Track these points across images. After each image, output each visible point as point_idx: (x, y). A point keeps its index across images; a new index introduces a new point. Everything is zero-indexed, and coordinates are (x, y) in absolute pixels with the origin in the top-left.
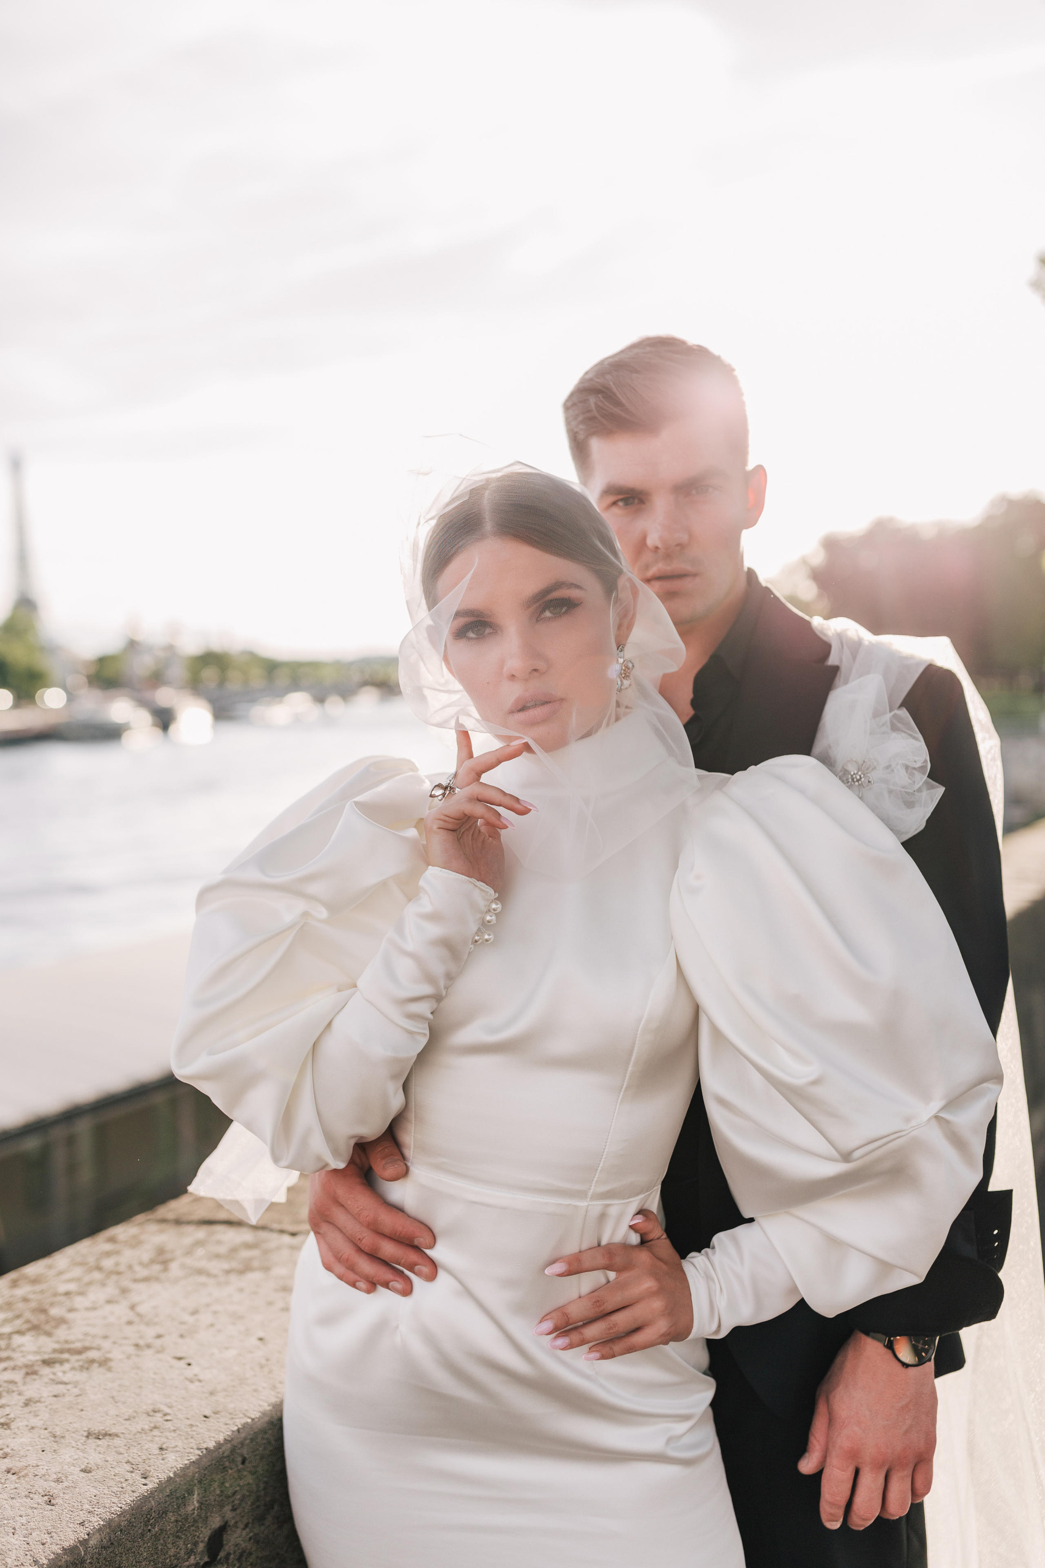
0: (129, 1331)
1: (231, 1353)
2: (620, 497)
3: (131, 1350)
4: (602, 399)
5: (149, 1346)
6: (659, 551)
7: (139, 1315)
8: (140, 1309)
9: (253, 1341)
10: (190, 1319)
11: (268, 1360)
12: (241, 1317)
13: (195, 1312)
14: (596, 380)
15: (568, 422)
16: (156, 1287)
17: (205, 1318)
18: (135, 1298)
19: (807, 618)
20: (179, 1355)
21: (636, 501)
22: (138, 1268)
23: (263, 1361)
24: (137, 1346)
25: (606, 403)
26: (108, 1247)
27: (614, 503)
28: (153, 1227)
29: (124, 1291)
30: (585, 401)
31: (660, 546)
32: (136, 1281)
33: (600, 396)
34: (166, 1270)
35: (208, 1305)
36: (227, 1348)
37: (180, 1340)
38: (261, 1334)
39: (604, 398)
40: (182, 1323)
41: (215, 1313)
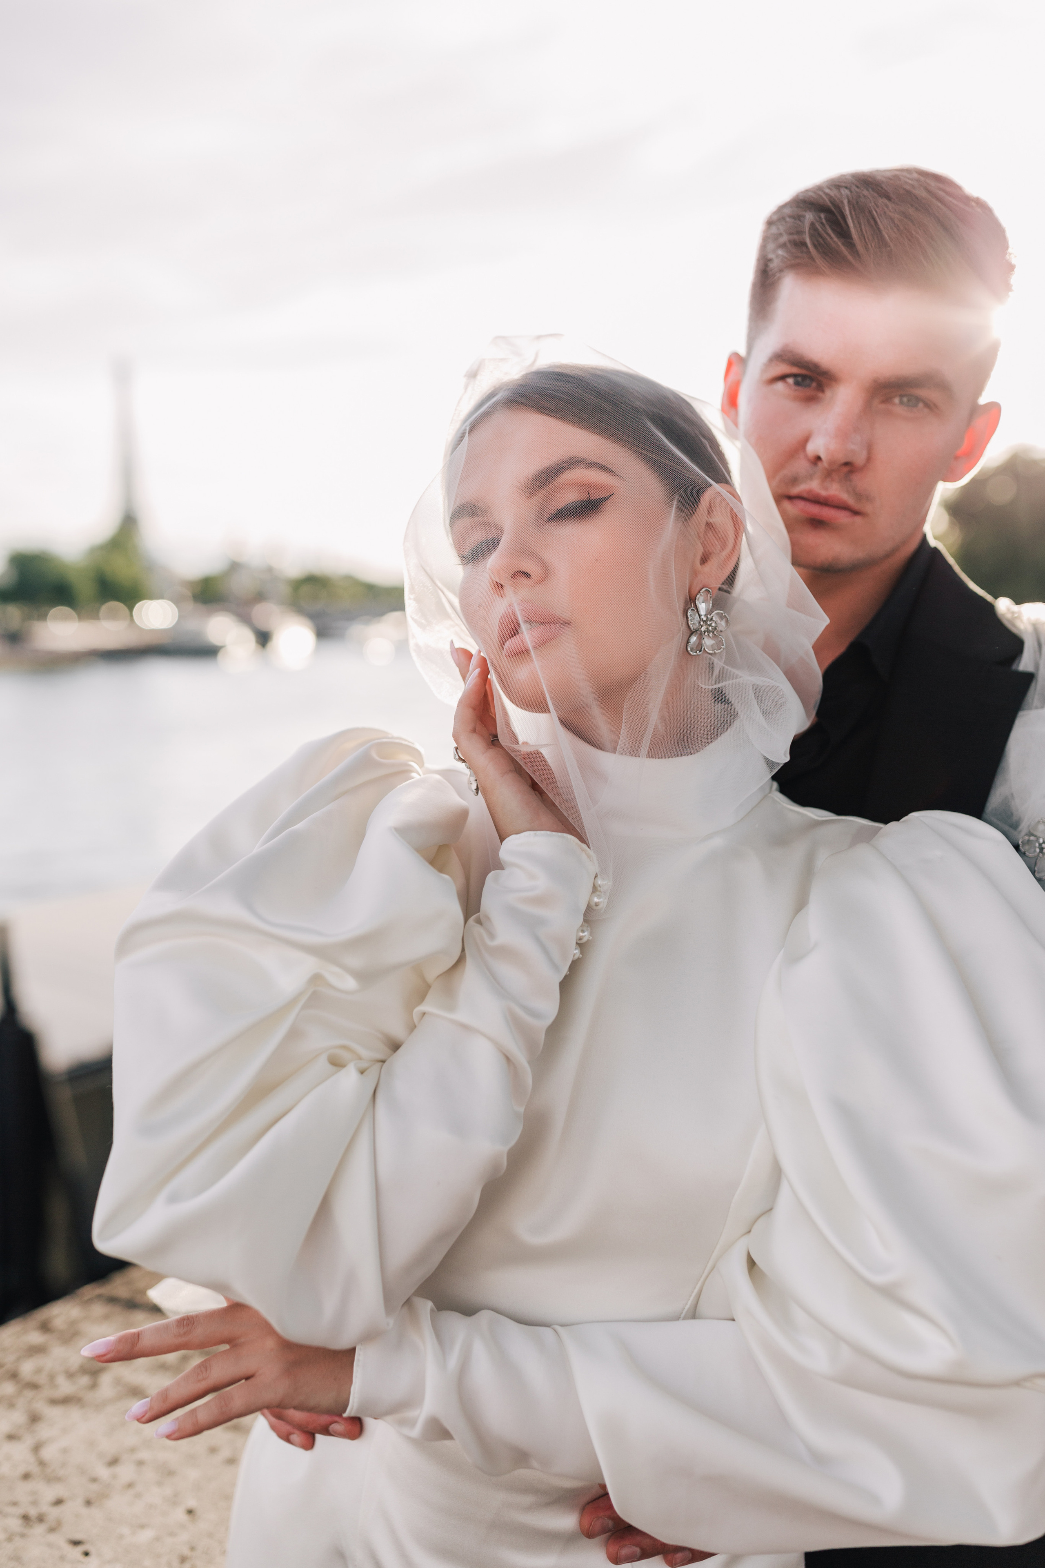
0: (22, 1491)
1: (146, 1535)
2: (795, 370)
3: (15, 1524)
4: (824, 221)
5: (41, 1519)
6: (820, 464)
7: (42, 1463)
8: (48, 1453)
9: (179, 1514)
10: (103, 1473)
11: (192, 1549)
12: (171, 1473)
13: (114, 1462)
14: (827, 191)
15: (766, 239)
16: (74, 1413)
17: (126, 1472)
18: (44, 1431)
19: (989, 598)
20: (78, 1537)
21: (814, 384)
22: (61, 1380)
23: (186, 1551)
24: (26, 1518)
25: (828, 227)
26: (35, 1337)
27: (782, 378)
28: (98, 1309)
29: (35, 1418)
30: (799, 218)
31: (823, 456)
32: (54, 1402)
33: (822, 216)
34: (94, 1386)
35: (133, 1450)
36: (142, 1527)
37: (84, 1511)
38: (191, 1503)
39: (826, 219)
40: (94, 1480)
41: (140, 1463)
